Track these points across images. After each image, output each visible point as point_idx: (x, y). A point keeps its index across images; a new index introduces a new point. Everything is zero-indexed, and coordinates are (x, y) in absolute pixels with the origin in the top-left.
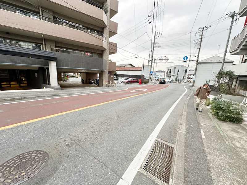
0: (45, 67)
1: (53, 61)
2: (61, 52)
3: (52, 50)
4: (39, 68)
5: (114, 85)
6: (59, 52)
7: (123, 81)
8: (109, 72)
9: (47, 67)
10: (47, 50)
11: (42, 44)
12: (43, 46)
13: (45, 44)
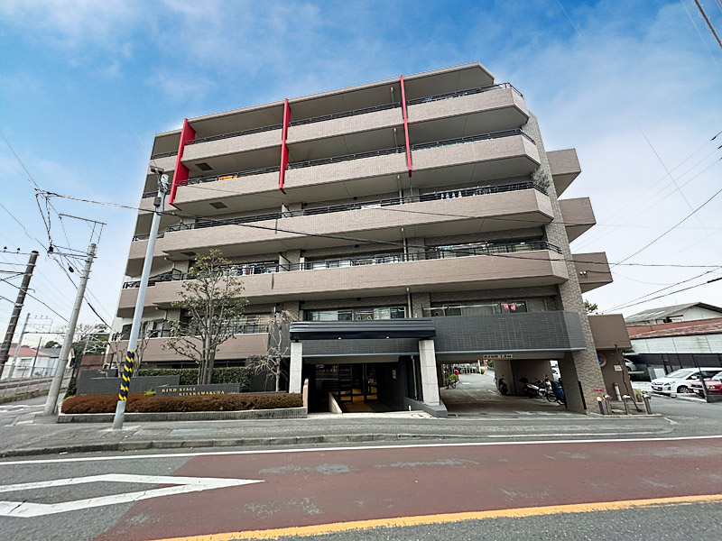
0: (412, 354)
1: (428, 339)
2: (442, 315)
3: (424, 313)
4: (401, 357)
5: (642, 405)
6: (437, 314)
7: (688, 383)
8: (598, 351)
9: (416, 353)
10: (415, 316)
11: (407, 305)
12: (407, 310)
13: (411, 304)
